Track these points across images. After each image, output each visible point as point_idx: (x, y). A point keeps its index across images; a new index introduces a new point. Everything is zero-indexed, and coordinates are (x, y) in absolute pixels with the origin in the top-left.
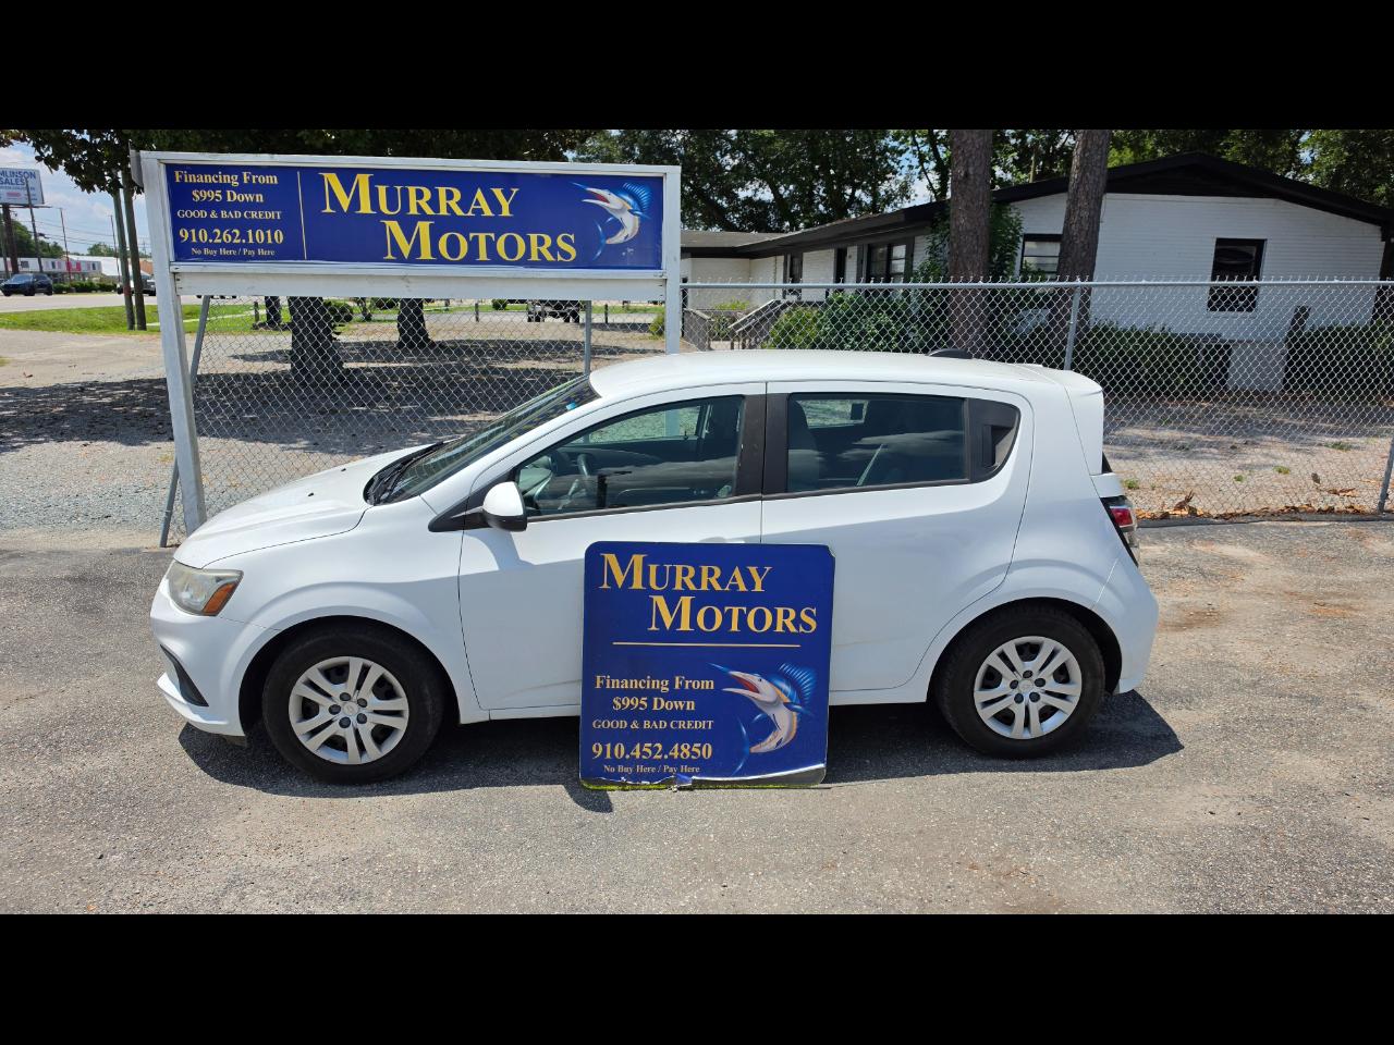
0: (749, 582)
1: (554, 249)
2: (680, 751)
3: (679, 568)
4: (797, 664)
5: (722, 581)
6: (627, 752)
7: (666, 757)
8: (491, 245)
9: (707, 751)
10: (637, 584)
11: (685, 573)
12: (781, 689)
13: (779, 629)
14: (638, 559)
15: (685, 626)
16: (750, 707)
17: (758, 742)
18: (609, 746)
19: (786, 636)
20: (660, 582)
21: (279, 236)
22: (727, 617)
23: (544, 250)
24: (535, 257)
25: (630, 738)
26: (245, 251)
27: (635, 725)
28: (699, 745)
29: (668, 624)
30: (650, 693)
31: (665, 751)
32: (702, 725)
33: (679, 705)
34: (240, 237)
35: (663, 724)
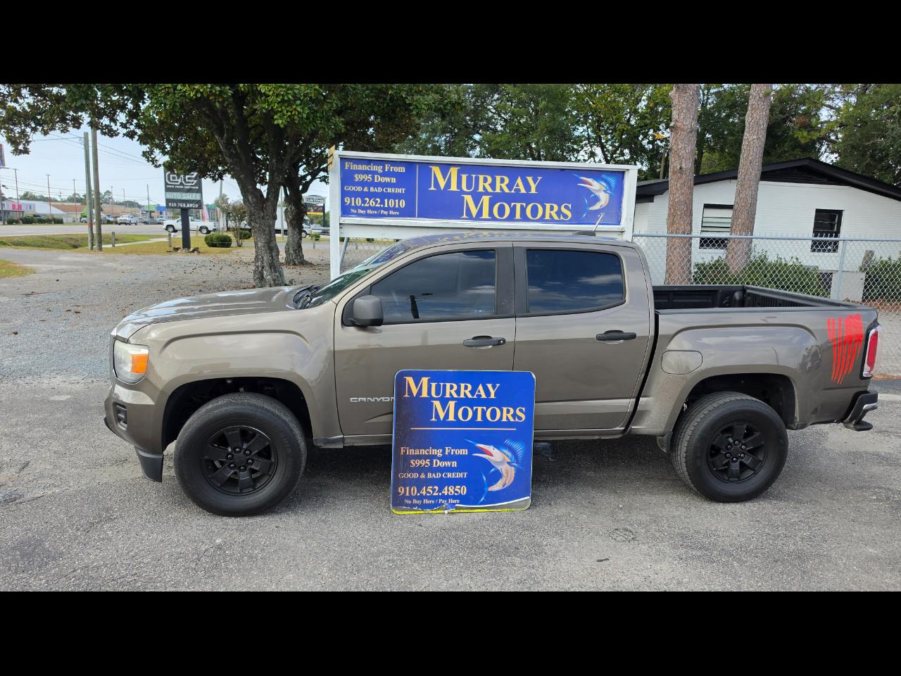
0: (487, 392)
2: (448, 490)
3: (448, 385)
4: (515, 440)
5: (472, 392)
6: (418, 491)
7: (440, 494)
9: (463, 490)
10: (425, 394)
11: (452, 387)
12: (506, 454)
13: (504, 419)
14: (425, 380)
15: (451, 418)
16: (488, 465)
17: (492, 485)
18: (408, 488)
19: (509, 424)
20: (437, 393)
21: (403, 204)
22: (475, 413)
25: (420, 483)
26: (382, 211)
27: (423, 476)
28: (459, 487)
29: (442, 417)
30: (432, 457)
31: (439, 491)
32: (461, 475)
33: (448, 464)
34: (380, 204)
35: (439, 475)
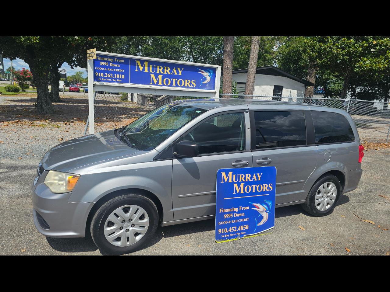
0: (257, 178)
1: (191, 84)
2: (241, 228)
3: (241, 175)
4: (268, 200)
5: (251, 178)
6: (228, 230)
7: (237, 230)
9: (247, 227)
10: (230, 181)
11: (242, 176)
12: (264, 207)
13: (264, 190)
14: (230, 173)
15: (242, 192)
16: (257, 213)
17: (259, 223)
18: (223, 229)
19: (266, 192)
20: (236, 180)
21: (123, 77)
22: (252, 188)
24: (186, 86)
25: (228, 226)
26: (113, 80)
27: (230, 222)
28: (245, 226)
29: (238, 192)
30: (233, 212)
31: (237, 229)
32: (246, 220)
33: (240, 215)
34: (113, 76)
35: (237, 221)
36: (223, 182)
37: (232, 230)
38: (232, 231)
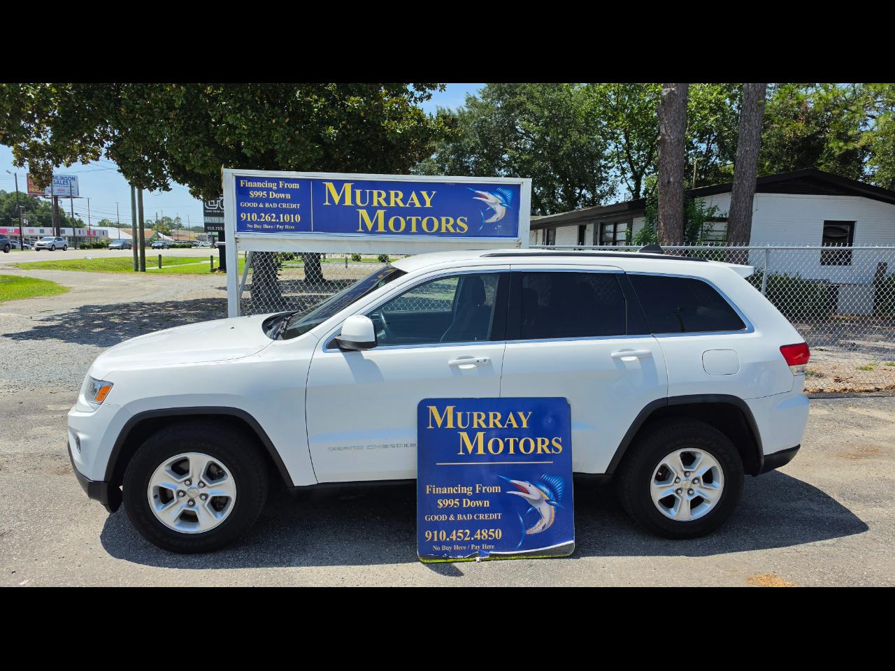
0: (519, 422)
1: (455, 225)
2: (481, 534)
3: (475, 414)
5: (502, 422)
6: (447, 536)
7: (472, 539)
8: (419, 223)
9: (498, 534)
10: (450, 425)
11: (479, 417)
12: (543, 491)
13: (539, 451)
14: (450, 409)
15: (481, 451)
16: (525, 504)
17: (530, 527)
18: (436, 532)
19: (544, 456)
20: (464, 423)
21: (298, 218)
22: (507, 445)
23: (449, 226)
24: (443, 230)
25: (449, 526)
26: (278, 226)
27: (452, 518)
28: (493, 530)
29: (470, 451)
30: (461, 497)
31: (471, 535)
32: (494, 516)
33: (479, 503)
34: (276, 218)
35: (470, 517)
36: (432, 426)
37: (460, 537)
38: (458, 539)
